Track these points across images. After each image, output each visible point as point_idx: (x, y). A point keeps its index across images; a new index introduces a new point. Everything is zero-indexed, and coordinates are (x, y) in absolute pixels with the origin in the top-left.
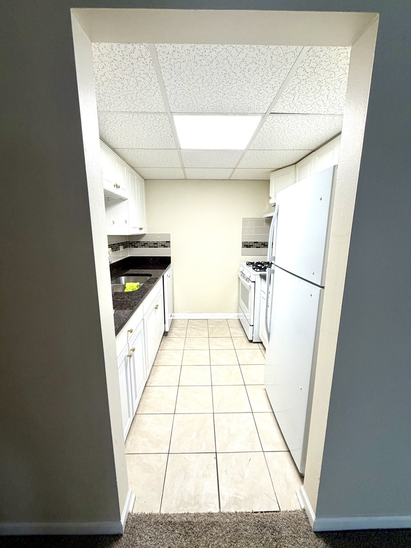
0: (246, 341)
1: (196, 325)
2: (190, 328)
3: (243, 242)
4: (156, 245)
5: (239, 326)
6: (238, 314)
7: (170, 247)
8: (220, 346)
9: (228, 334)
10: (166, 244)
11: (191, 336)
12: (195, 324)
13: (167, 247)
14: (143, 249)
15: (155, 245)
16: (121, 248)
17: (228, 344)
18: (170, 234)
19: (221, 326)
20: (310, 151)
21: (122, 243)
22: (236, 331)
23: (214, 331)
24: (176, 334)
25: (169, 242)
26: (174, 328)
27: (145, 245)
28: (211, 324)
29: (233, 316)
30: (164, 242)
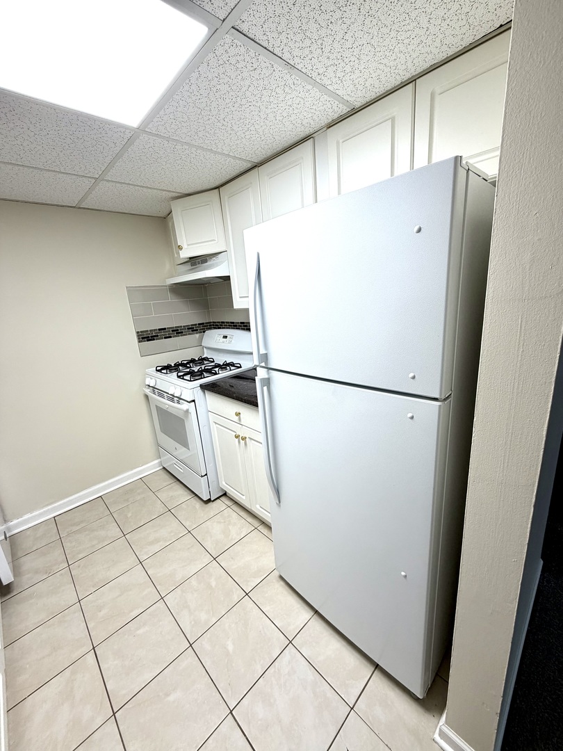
0: (198, 504)
1: (82, 522)
2: (68, 535)
3: (138, 332)
5: (171, 481)
6: (159, 460)
8: (157, 541)
9: (160, 508)
11: (81, 556)
12: (77, 520)
17: (169, 529)
19: (139, 498)
20: (249, 165)
22: (171, 494)
23: (129, 515)
24: (37, 572)
26: (23, 559)
28: (114, 503)
29: (151, 467)
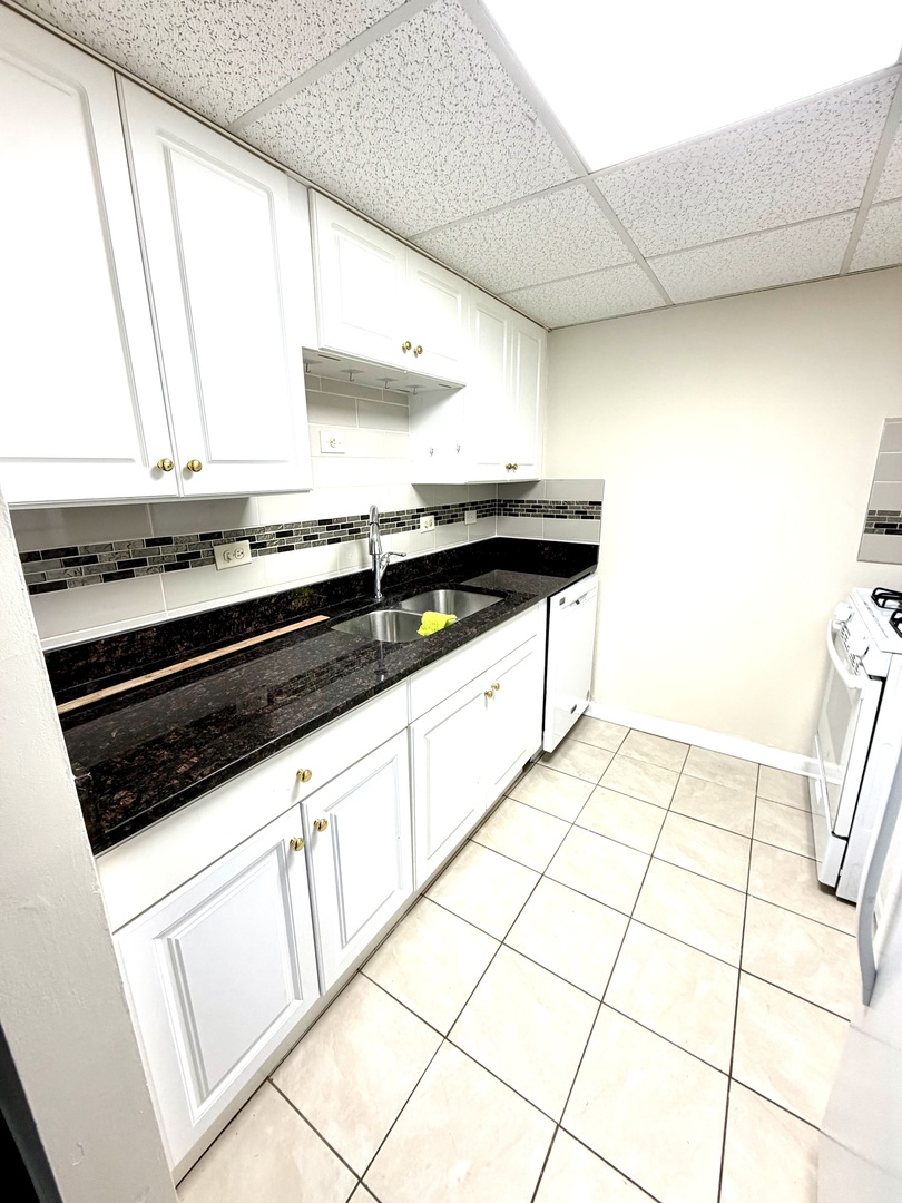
0: (804, 877)
2: (624, 756)
4: (562, 512)
7: (599, 518)
10: (590, 511)
12: (645, 749)
13: (592, 518)
14: (530, 520)
15: (560, 510)
16: (471, 516)
18: (603, 481)
19: (730, 784)
21: (473, 504)
22: (780, 821)
23: (697, 795)
24: (574, 763)
25: (600, 503)
26: (577, 744)
27: (536, 509)
28: (697, 765)
30: (586, 502)
